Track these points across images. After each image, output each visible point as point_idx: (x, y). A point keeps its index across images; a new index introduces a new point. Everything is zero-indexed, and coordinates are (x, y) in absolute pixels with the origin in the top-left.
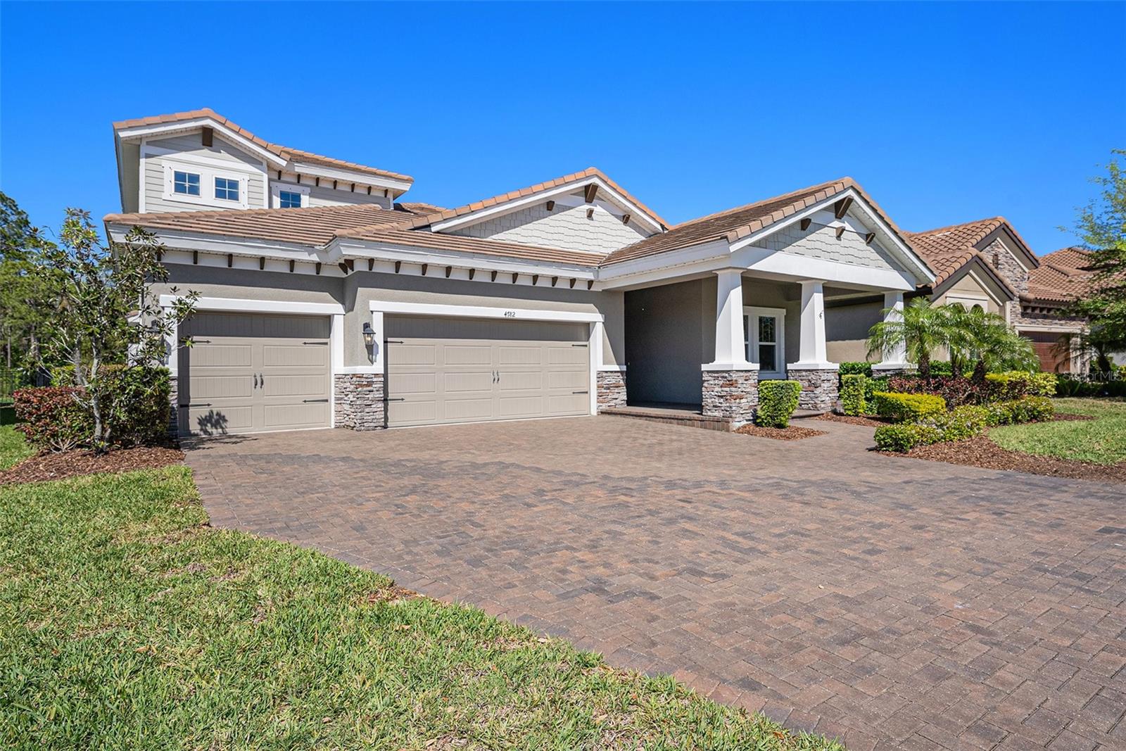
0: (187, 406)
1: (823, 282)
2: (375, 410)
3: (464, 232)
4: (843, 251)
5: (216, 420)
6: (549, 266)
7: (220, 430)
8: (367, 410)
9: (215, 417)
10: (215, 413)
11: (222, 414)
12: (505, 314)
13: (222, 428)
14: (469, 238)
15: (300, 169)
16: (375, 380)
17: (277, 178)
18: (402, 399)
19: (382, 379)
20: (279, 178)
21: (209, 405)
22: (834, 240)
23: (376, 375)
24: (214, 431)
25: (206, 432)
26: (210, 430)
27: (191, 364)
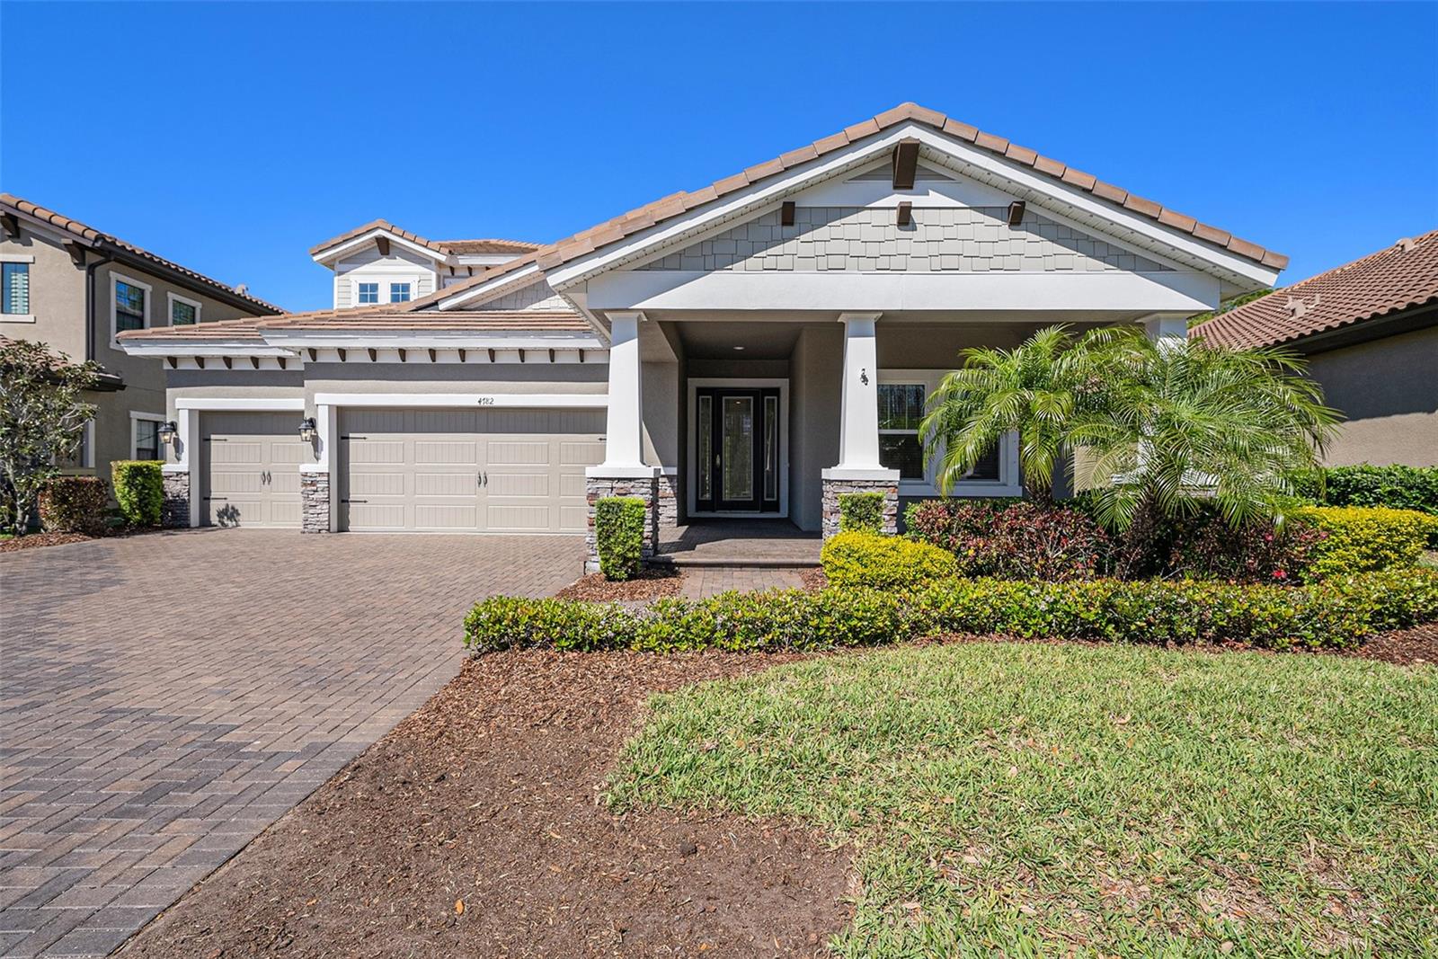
0: (209, 499)
1: (875, 316)
2: (319, 511)
3: (494, 306)
4: (923, 249)
5: (230, 514)
6: (523, 336)
7: (234, 523)
8: (311, 511)
9: (231, 510)
10: (230, 506)
11: (236, 508)
12: (480, 402)
13: (235, 520)
14: (502, 312)
15: (465, 261)
16: (319, 479)
17: (450, 274)
18: (365, 502)
19: (326, 478)
20: (453, 274)
21: (225, 499)
22: (894, 232)
23: (321, 474)
24: (229, 523)
25: (223, 523)
26: (226, 522)
27: (212, 460)
